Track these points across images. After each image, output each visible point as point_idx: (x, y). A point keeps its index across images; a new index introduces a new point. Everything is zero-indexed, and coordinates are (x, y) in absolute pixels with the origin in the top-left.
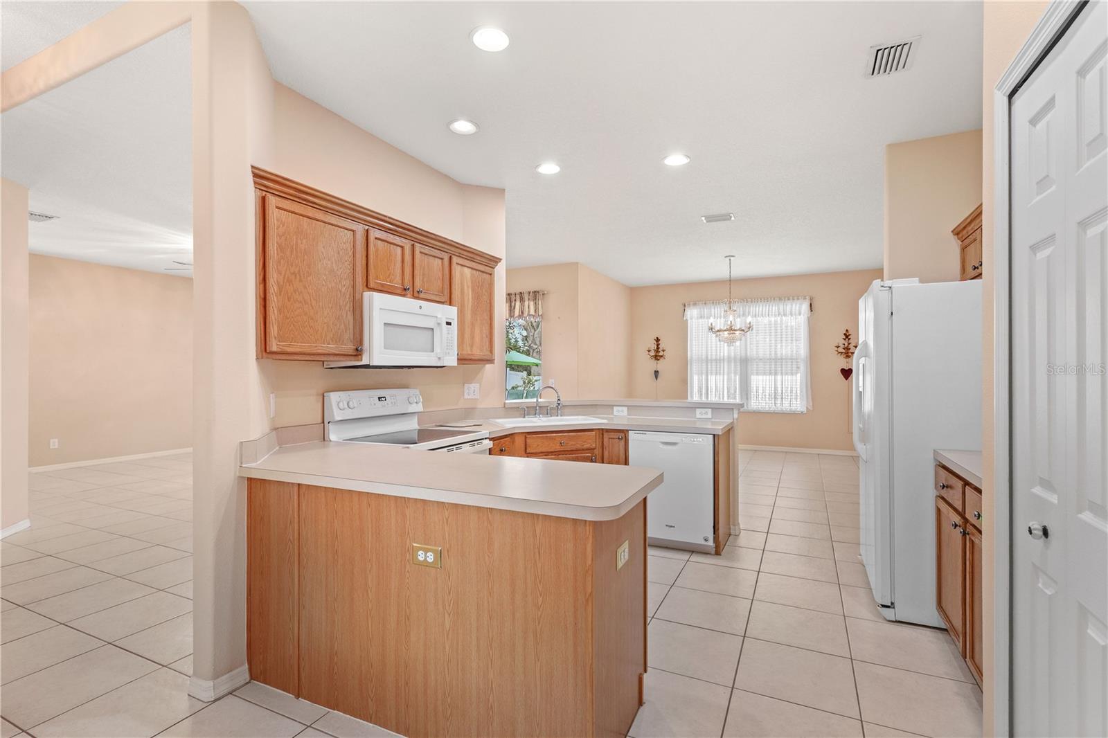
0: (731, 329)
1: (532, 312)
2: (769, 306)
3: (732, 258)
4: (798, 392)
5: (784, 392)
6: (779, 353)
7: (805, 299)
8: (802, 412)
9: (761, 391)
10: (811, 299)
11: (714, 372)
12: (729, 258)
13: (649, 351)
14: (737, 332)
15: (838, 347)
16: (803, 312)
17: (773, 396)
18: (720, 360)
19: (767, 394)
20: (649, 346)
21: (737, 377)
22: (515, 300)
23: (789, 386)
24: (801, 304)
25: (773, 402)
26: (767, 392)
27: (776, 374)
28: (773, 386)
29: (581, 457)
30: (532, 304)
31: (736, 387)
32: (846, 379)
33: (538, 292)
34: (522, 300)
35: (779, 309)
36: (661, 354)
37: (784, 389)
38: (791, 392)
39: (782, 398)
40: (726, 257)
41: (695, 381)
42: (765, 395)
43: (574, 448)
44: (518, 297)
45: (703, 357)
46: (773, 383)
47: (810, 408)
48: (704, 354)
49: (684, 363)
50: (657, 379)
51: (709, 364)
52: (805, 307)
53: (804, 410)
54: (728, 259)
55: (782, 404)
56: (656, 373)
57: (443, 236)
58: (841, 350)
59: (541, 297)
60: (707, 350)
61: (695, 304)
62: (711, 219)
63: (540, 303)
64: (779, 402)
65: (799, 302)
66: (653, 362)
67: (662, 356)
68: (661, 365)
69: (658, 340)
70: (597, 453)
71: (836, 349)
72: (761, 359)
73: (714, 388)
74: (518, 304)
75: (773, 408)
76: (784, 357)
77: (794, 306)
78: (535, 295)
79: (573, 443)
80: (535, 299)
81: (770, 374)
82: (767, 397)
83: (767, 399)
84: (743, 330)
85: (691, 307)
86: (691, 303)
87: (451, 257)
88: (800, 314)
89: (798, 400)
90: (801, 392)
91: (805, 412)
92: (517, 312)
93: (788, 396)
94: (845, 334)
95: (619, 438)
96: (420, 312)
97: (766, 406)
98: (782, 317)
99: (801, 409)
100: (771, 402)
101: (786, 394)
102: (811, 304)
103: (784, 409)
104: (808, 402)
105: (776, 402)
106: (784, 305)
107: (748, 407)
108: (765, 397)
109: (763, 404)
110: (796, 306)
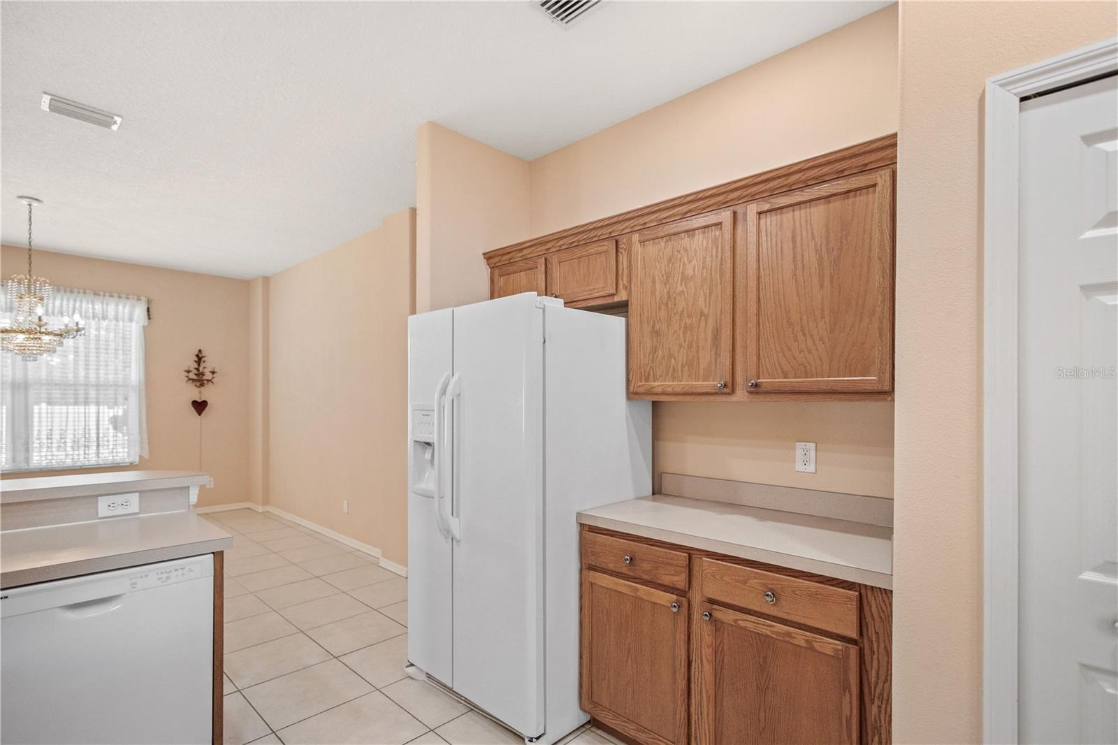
3: (35, 204)
5: (101, 435)
6: (92, 376)
7: (137, 300)
8: (131, 464)
9: (56, 436)
10: (149, 302)
15: (188, 372)
16: (135, 318)
17: (82, 443)
19: (69, 441)
24: (133, 307)
25: (81, 453)
26: (70, 437)
28: (81, 425)
32: (200, 415)
35: (93, 308)
37: (101, 431)
39: (98, 445)
42: (65, 443)
47: (146, 456)
52: (140, 311)
53: (136, 460)
55: (98, 454)
58: (192, 376)
62: (61, 106)
64: (93, 449)
65: (129, 303)
71: (186, 374)
72: (56, 384)
75: (80, 462)
76: (101, 383)
77: (121, 307)
82: (69, 444)
83: (69, 449)
88: (131, 320)
89: (126, 446)
91: (137, 463)
93: (108, 441)
94: (197, 356)
97: (67, 460)
98: (99, 320)
99: (131, 460)
100: (76, 452)
101: (106, 439)
102: (148, 309)
103: (101, 462)
104: (142, 448)
105: (87, 452)
106: (103, 304)
107: (27, 467)
108: (66, 446)
109: (62, 457)
110: (124, 308)
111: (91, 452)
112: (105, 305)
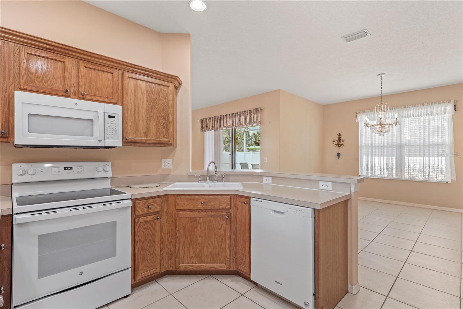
0: (382, 125)
1: (255, 120)
2: (419, 110)
3: (383, 76)
4: (444, 168)
5: (431, 167)
6: (427, 141)
7: (449, 102)
8: (447, 182)
9: (412, 167)
10: (455, 102)
11: (377, 154)
12: (380, 75)
13: (334, 142)
14: (387, 126)
16: (447, 111)
17: (422, 170)
18: (381, 146)
19: (417, 169)
20: (334, 139)
21: (394, 158)
22: (247, 114)
23: (436, 164)
24: (446, 106)
25: (422, 174)
26: (418, 167)
27: (424, 156)
28: (422, 164)
29: (218, 214)
30: (255, 115)
31: (393, 164)
33: (258, 109)
34: (251, 114)
35: (427, 111)
36: (341, 143)
37: (431, 166)
38: (438, 168)
39: (429, 172)
40: (378, 75)
41: (364, 159)
42: (416, 170)
43: (212, 207)
44: (248, 112)
45: (370, 144)
46: (422, 162)
47: (455, 179)
48: (370, 142)
49: (357, 148)
50: (339, 158)
51: (374, 149)
52: (450, 108)
53: (449, 181)
54: (379, 77)
55: (429, 176)
56: (339, 155)
57: (107, 56)
59: (260, 111)
60: (372, 140)
61: (363, 112)
63: (259, 115)
65: (444, 105)
66: (337, 147)
67: (342, 144)
68: (341, 150)
69: (340, 135)
70: (232, 212)
72: (412, 145)
73: (377, 164)
74: (248, 116)
75: (422, 178)
76: (431, 144)
77: (440, 108)
78: (257, 110)
79: (212, 204)
80: (257, 113)
81: (420, 156)
82: (417, 170)
83: (417, 172)
84: (391, 124)
85: (361, 114)
86: (361, 111)
87: (123, 73)
88: (445, 113)
89: (444, 173)
90: (446, 168)
91: (450, 182)
92: (248, 121)
93: (434, 170)
95: (244, 203)
96: (75, 107)
97: (417, 177)
98: (429, 116)
99: (447, 180)
100: (420, 174)
101: (433, 169)
102: (455, 105)
103: (431, 180)
104: (452, 175)
105: (425, 174)
106: (431, 108)
107: (401, 178)
108: (416, 171)
109: (414, 176)
110: (441, 108)
111: (426, 175)
112: (432, 109)
